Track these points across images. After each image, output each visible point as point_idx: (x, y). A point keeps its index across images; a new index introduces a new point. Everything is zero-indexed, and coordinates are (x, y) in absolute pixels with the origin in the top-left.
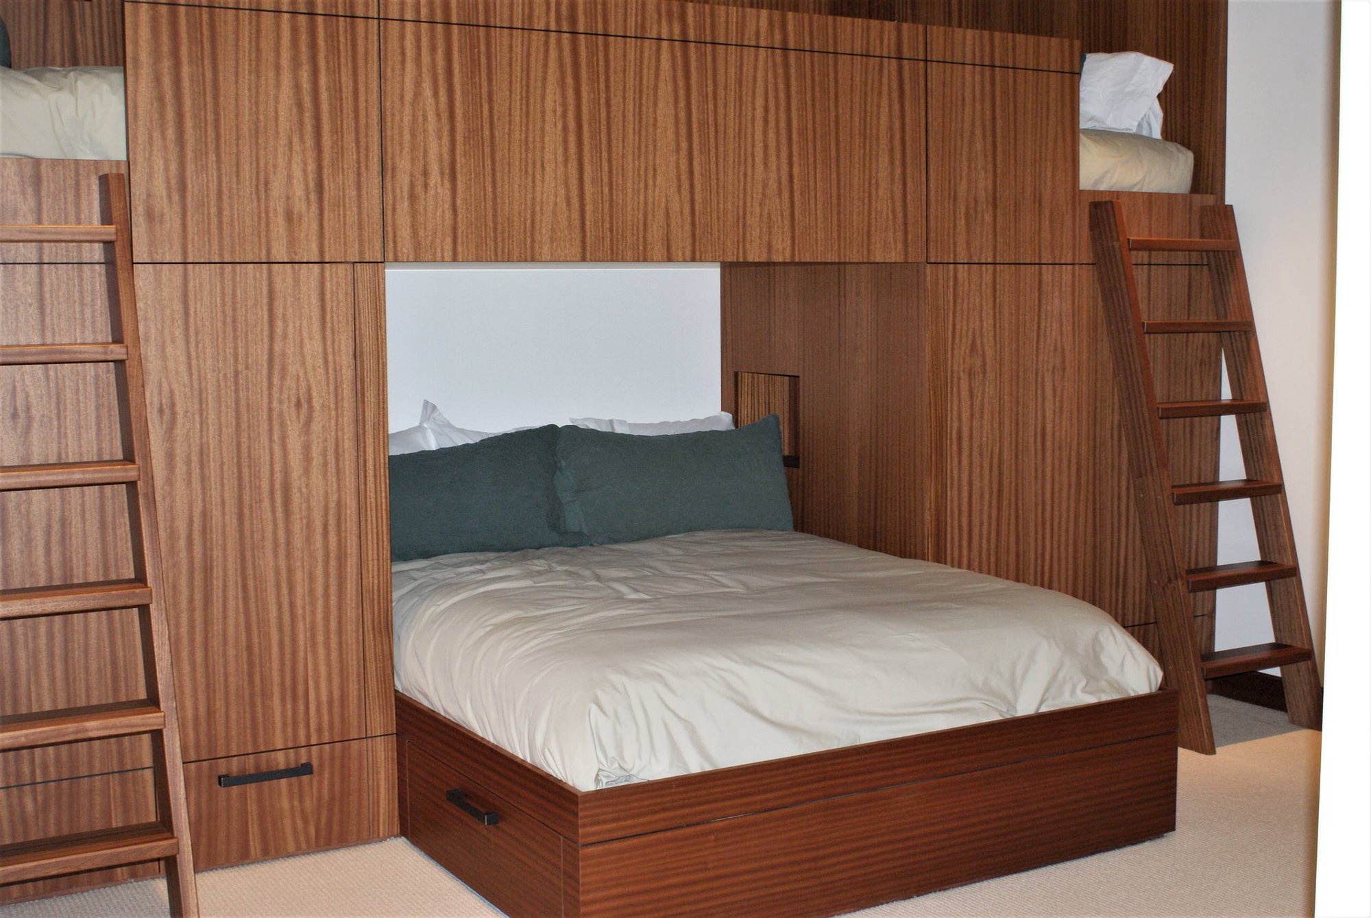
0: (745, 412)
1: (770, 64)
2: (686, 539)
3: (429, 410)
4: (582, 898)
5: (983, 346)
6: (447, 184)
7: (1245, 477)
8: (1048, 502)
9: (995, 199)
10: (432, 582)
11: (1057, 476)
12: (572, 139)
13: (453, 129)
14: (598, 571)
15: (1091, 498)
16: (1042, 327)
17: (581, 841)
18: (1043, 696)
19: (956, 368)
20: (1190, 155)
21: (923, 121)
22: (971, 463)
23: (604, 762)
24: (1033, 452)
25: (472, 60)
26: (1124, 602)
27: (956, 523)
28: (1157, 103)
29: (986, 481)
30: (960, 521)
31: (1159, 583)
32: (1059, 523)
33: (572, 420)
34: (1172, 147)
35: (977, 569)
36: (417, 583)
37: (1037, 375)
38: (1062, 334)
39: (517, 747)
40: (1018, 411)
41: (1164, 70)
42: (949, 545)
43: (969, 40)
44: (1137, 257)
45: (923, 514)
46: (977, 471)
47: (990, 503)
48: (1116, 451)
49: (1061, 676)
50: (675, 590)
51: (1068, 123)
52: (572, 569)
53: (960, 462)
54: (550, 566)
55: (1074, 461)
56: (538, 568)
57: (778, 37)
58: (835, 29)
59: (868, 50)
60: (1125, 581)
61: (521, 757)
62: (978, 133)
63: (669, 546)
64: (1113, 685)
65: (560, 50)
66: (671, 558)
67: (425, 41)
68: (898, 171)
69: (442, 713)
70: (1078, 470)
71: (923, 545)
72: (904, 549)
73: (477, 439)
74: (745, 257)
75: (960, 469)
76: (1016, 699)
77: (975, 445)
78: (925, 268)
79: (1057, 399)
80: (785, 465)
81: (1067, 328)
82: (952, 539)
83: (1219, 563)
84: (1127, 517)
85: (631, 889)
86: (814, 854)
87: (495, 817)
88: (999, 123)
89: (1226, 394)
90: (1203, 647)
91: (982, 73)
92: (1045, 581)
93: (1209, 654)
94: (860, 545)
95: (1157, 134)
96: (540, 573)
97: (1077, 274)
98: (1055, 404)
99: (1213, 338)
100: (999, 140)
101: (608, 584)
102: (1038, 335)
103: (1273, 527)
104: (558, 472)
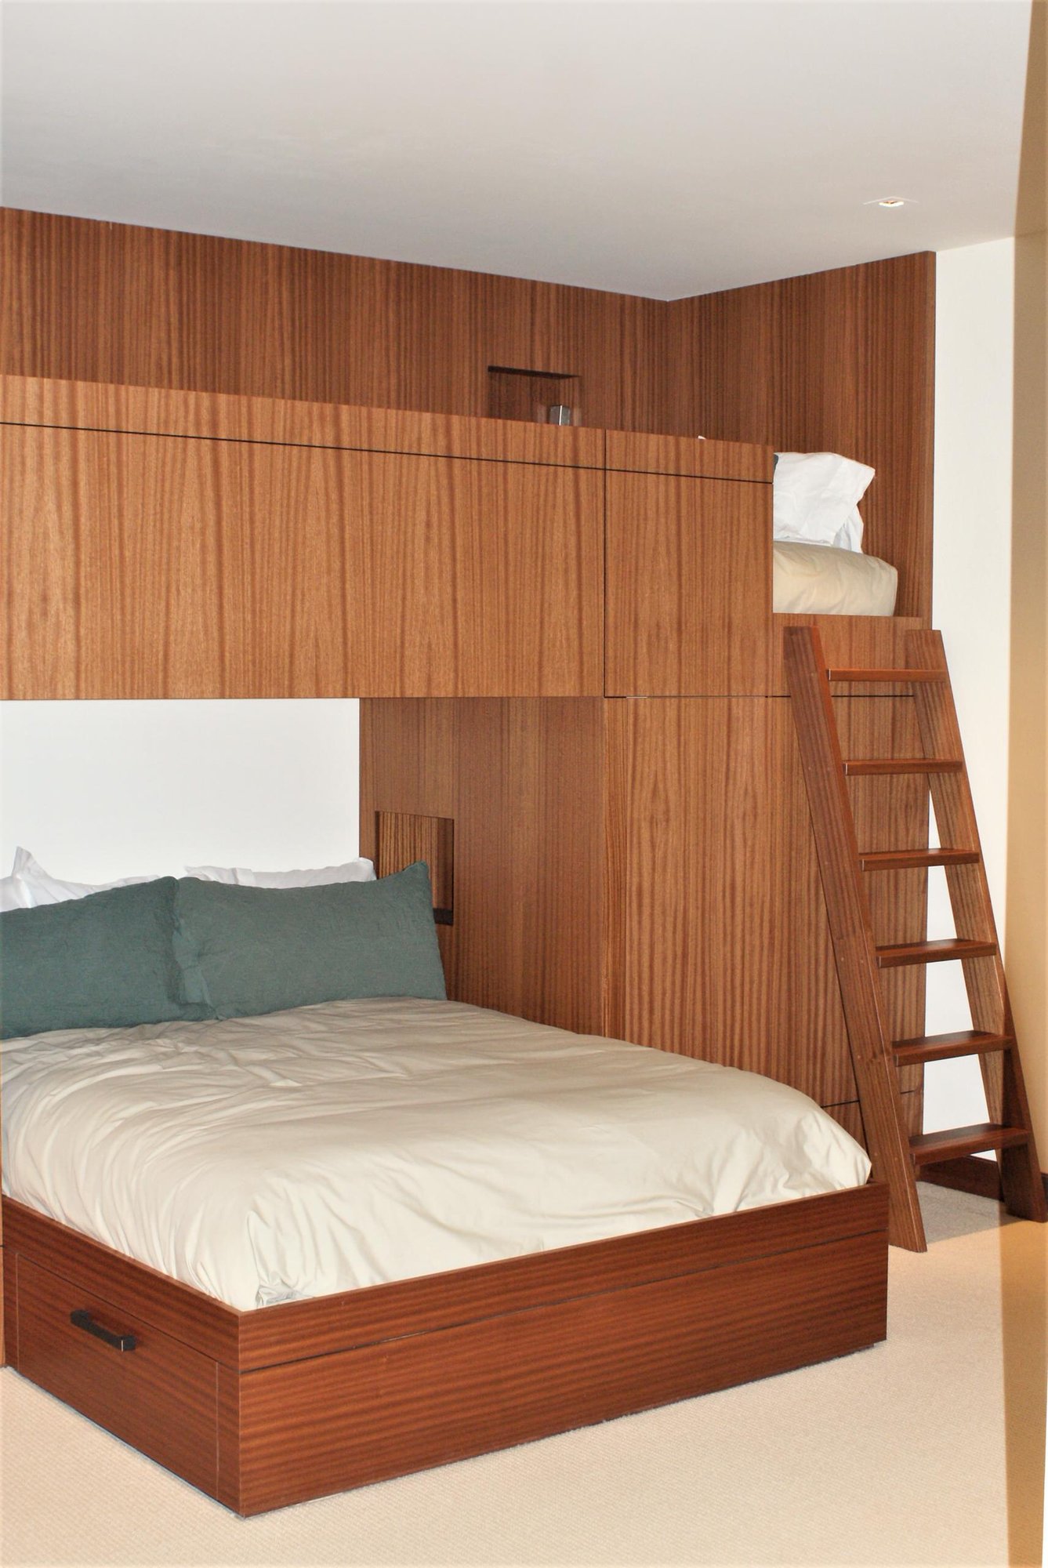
0: (386, 858)
1: (433, 473)
2: (327, 1012)
3: (24, 858)
4: (241, 1433)
5: (666, 790)
6: (71, 611)
7: (955, 936)
8: (739, 967)
9: (679, 623)
10: (40, 1066)
11: (747, 937)
12: (211, 558)
13: (77, 548)
14: (234, 1052)
15: (785, 960)
16: (732, 769)
17: (241, 1367)
18: (743, 1191)
19: (636, 816)
20: (894, 572)
21: (602, 537)
22: (652, 923)
23: (266, 1279)
24: (721, 910)
25: (101, 469)
26: (822, 1077)
27: (636, 992)
28: (856, 510)
29: (670, 943)
30: (640, 989)
31: (862, 1058)
32: (751, 989)
33: (188, 869)
34: (875, 563)
35: (659, 1046)
36: (23, 1068)
37: (725, 821)
38: (753, 777)
39: (161, 1263)
40: (704, 863)
41: (864, 475)
42: (628, 1017)
43: (654, 447)
44: (836, 689)
45: (599, 981)
46: (659, 931)
47: (674, 968)
48: (813, 907)
49: (761, 1169)
50: (326, 1076)
51: (761, 539)
52: (203, 1050)
53: (640, 922)
54: (176, 1047)
55: (766, 917)
56: (163, 1050)
57: (442, 441)
58: (505, 434)
59: (541, 458)
60: (823, 1055)
61: (165, 1272)
62: (662, 549)
63: (309, 1020)
64: (819, 1179)
65: (200, 459)
66: (311, 1036)
67: (48, 450)
68: (574, 593)
69: (64, 1222)
70: (771, 931)
71: (600, 1017)
72: (579, 1023)
73: (81, 895)
74: (402, 692)
75: (640, 928)
76: (713, 1198)
77: (657, 903)
78: (602, 702)
79: (748, 849)
80: (437, 922)
81: (759, 769)
82: (632, 1010)
83: (927, 1034)
84: (826, 983)
85: (294, 1421)
86: (493, 1377)
87: (132, 1341)
88: (685, 539)
89: (934, 842)
90: (910, 1127)
91: (667, 485)
92: (735, 1060)
93: (916, 1138)
94: (526, 1016)
95: (857, 547)
96: (167, 1056)
97: (770, 707)
98: (745, 855)
99: (919, 778)
100: (685, 558)
101: (248, 1068)
102: (727, 778)
103: (987, 993)
104: (175, 933)
